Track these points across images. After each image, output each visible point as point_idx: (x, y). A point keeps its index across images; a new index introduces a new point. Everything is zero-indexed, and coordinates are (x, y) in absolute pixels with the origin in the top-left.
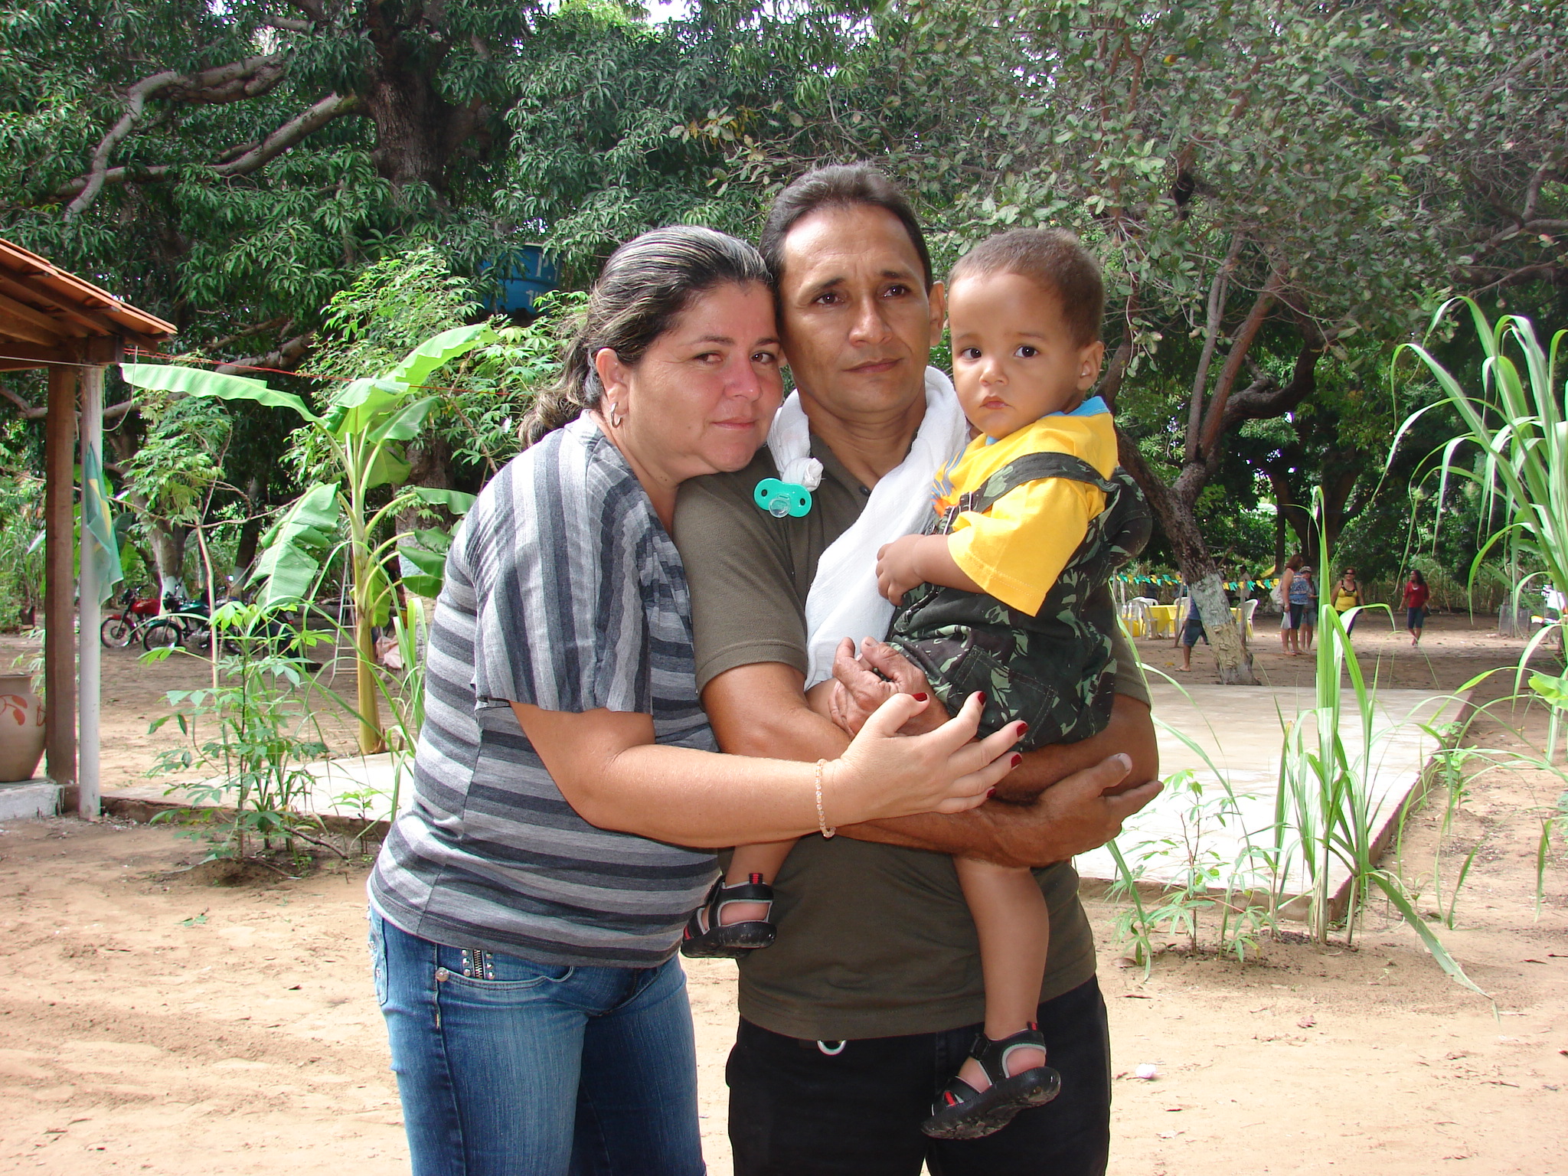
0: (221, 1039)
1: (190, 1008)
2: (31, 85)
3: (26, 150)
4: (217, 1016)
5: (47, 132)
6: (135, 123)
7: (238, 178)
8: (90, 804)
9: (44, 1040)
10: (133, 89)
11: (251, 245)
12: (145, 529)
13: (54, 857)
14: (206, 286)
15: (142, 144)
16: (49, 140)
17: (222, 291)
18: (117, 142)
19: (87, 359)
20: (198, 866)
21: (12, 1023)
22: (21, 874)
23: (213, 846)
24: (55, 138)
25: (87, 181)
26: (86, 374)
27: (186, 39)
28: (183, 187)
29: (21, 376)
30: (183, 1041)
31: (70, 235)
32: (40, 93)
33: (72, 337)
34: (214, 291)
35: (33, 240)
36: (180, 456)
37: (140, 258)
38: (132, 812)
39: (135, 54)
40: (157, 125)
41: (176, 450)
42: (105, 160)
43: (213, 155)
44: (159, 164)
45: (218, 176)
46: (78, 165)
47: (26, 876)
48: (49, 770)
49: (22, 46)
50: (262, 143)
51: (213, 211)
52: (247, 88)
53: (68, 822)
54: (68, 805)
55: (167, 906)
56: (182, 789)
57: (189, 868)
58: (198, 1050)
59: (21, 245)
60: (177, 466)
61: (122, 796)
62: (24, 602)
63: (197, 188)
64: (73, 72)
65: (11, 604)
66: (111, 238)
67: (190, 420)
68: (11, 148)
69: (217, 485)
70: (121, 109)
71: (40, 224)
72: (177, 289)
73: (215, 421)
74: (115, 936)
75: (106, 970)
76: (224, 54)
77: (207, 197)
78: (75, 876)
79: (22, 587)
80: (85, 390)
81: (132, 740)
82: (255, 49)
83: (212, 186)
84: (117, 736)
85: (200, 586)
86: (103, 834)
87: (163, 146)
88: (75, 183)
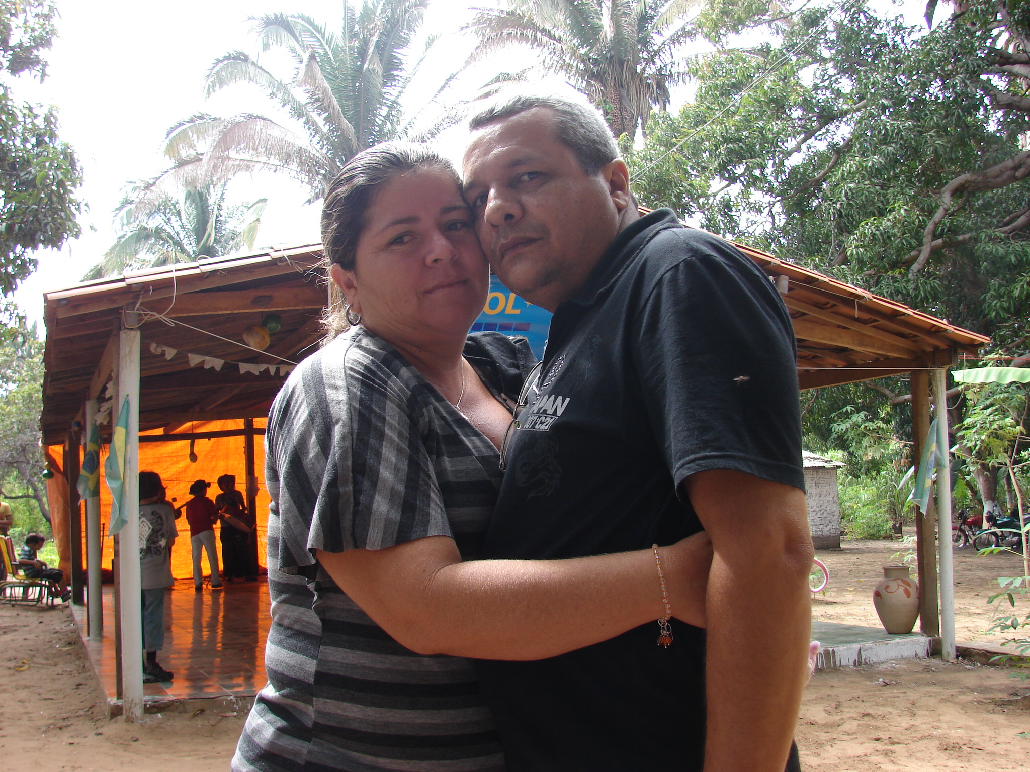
2: (882, 199)
3: (883, 238)
5: (893, 227)
6: (946, 210)
7: (1016, 234)
8: (949, 651)
10: (943, 189)
12: (972, 469)
13: (928, 684)
14: (1002, 307)
15: (952, 222)
16: (896, 230)
17: (1012, 309)
18: (936, 225)
19: (934, 365)
20: (1025, 697)
22: (909, 693)
24: (899, 228)
25: (920, 252)
26: (935, 374)
27: (972, 150)
28: (981, 246)
29: (889, 378)
31: (913, 286)
32: (888, 203)
33: (924, 352)
34: (1007, 310)
35: (891, 293)
36: (994, 420)
37: (955, 294)
38: (977, 657)
39: (942, 167)
40: (959, 208)
41: (991, 417)
42: (930, 237)
43: (998, 221)
44: (964, 233)
45: (1003, 235)
46: (914, 242)
47: (913, 695)
48: (922, 627)
49: (876, 177)
51: (1002, 258)
52: (1017, 174)
53: (935, 662)
54: (935, 651)
55: (1006, 722)
56: (1013, 643)
57: (1019, 698)
59: (884, 297)
60: (993, 427)
61: (969, 647)
62: (895, 519)
63: (990, 245)
64: (906, 186)
65: (887, 521)
66: (938, 284)
67: (998, 396)
68: (874, 239)
69: (1020, 438)
70: (937, 203)
71: (894, 282)
72: (982, 311)
73: (1015, 396)
74: (972, 739)
75: (968, 761)
76: (1000, 156)
77: (997, 250)
78: (943, 697)
79: (893, 510)
80: (934, 384)
81: (973, 610)
82: (1020, 147)
83: (999, 242)
84: (961, 606)
85: (1009, 506)
86: (959, 671)
87: (964, 221)
88: (913, 253)
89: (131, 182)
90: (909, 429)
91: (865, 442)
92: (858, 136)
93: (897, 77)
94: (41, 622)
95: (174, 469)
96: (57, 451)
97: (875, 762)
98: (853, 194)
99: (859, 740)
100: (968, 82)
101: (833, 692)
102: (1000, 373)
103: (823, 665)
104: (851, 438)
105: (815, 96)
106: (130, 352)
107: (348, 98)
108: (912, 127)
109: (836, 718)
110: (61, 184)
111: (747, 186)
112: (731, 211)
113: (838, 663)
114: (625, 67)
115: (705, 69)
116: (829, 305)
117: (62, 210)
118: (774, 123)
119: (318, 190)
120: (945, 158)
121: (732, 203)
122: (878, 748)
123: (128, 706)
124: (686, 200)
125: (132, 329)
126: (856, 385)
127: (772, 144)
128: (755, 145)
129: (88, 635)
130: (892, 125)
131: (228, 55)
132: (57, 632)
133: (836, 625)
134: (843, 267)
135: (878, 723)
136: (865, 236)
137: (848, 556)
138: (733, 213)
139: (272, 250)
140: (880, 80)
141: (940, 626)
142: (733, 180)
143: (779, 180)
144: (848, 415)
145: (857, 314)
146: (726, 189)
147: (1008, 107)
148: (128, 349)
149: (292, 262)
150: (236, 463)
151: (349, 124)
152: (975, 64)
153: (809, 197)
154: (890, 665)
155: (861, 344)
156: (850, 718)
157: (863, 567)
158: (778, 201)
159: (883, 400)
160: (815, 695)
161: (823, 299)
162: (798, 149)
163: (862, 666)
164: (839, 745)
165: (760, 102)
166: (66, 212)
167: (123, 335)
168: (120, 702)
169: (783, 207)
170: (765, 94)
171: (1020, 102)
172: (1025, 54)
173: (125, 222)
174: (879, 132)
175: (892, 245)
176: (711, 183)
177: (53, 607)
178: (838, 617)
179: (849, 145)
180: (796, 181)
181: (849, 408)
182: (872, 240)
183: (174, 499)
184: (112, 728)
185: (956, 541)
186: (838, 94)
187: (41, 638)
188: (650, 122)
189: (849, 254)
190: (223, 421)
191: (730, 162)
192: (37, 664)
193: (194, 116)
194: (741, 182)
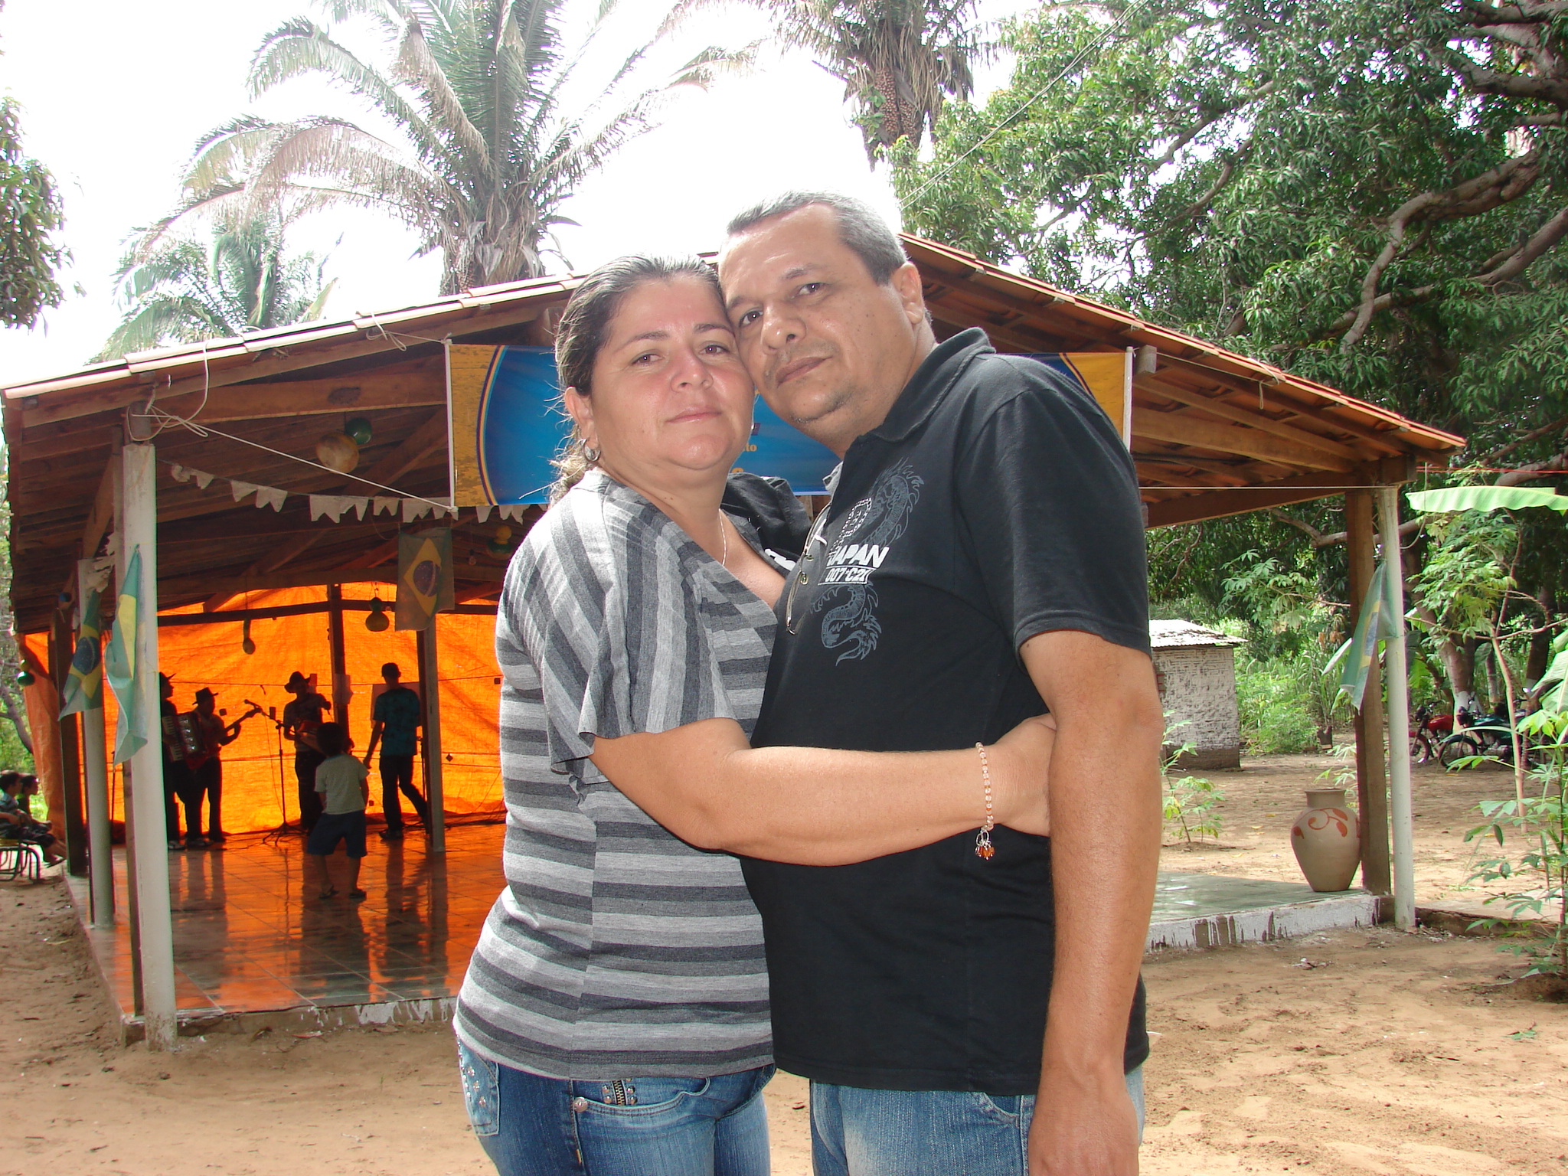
0: (1562, 1158)
1: (1525, 1122)
2: (1299, 233)
3: (1300, 293)
4: (1555, 1134)
5: (1317, 273)
6: (1396, 249)
7: (1502, 285)
8: (1405, 915)
9: (1383, 1139)
10: (1391, 217)
11: (1523, 349)
12: (1438, 643)
13: (1375, 965)
14: (1481, 397)
15: (1404, 268)
16: (1320, 280)
17: (1497, 399)
18: (1381, 271)
19: (1380, 481)
20: (1520, 980)
21: (1351, 1118)
22: (1346, 980)
23: (1534, 961)
24: (1325, 277)
25: (1356, 314)
26: (1381, 496)
27: (1435, 158)
28: (1448, 303)
29: (1309, 507)
30: (1523, 1155)
31: (1346, 366)
32: (1307, 238)
33: (1364, 461)
34: (1488, 401)
35: (1314, 375)
36: (1470, 567)
37: (1409, 379)
38: (1447, 924)
39: (1389, 184)
40: (1415, 248)
41: (1466, 563)
42: (1372, 290)
43: (1475, 266)
44: (1422, 285)
45: (1482, 286)
46: (1347, 299)
47: (1352, 982)
48: (1365, 880)
49: (1288, 199)
50: (1523, 245)
51: (1480, 321)
52: (1503, 193)
53: (1385, 932)
54: (1385, 915)
55: (1491, 1018)
56: (1501, 900)
57: (1511, 982)
58: (1539, 1165)
60: (1468, 579)
61: (1436, 908)
62: (1321, 723)
63: (1463, 301)
64: (1336, 212)
65: (1308, 726)
66: (1384, 362)
67: (1475, 532)
68: (1287, 294)
69: (1510, 594)
70: (1382, 239)
71: (1317, 360)
72: (1451, 403)
73: (1501, 531)
74: (1442, 1044)
75: (1436, 1077)
76: (1476, 165)
77: (1473, 309)
78: (1397, 984)
79: (1318, 709)
80: (1381, 511)
81: (1440, 854)
82: (1507, 153)
83: (1477, 297)
84: (1423, 850)
85: (1491, 700)
86: (1421, 945)
87: (1424, 266)
88: (1346, 316)
89: (139, 229)
90: (1341, 585)
91: (1276, 606)
92: (1259, 136)
93: (1320, 46)
94: (20, 905)
95: (222, 665)
96: (39, 642)
97: (1296, 1083)
98: (1254, 225)
99: (1272, 1051)
100: (1429, 51)
101: (1231, 980)
102: (1480, 495)
103: (1216, 941)
104: (1253, 599)
105: (1195, 75)
106: (140, 477)
107: (475, 90)
108: (1343, 121)
109: (1237, 1018)
110: (26, 222)
111: (1092, 217)
112: (1068, 255)
113: (1238, 937)
114: (902, 36)
115: (1026, 36)
116: (1219, 391)
117: (29, 263)
118: (1132, 118)
119: (432, 235)
120: (1394, 170)
121: (1069, 243)
122: (1300, 1062)
123: (152, 1025)
124: (998, 237)
125: (141, 443)
126: (1261, 519)
127: (1130, 151)
128: (1103, 152)
129: (93, 921)
130: (1313, 118)
131: (284, 27)
132: (45, 918)
133: (1235, 880)
134: (1240, 337)
135: (1300, 1025)
136: (1273, 290)
137: (1251, 779)
138: (1071, 259)
139: (359, 316)
140: (1294, 49)
141: (1392, 880)
142: (1070, 206)
143: (1142, 207)
144: (1248, 565)
145: (1262, 403)
146: (1059, 222)
147: (1490, 89)
148: (135, 474)
149: (390, 333)
150: (317, 654)
151: (476, 131)
152: (1440, 23)
153: (1187, 232)
154: (1317, 939)
155: (1268, 451)
156: (1258, 1018)
157: (1275, 795)
158: (1139, 239)
159: (1301, 541)
160: (1206, 985)
161: (1211, 382)
162: (1169, 158)
163: (1276, 941)
164: (1242, 1059)
165: (1110, 86)
166: (35, 265)
167: (128, 452)
168: (140, 1021)
169: (1148, 248)
170: (1119, 72)
171: (1507, 82)
172: (1516, 8)
173: (134, 290)
174: (1294, 129)
175: (1314, 303)
176: (1037, 211)
177: (38, 882)
178: (1238, 869)
179: (1247, 151)
180: (1166, 208)
181: (1250, 554)
182: (1284, 295)
183: (223, 712)
184: (129, 1060)
185: (1414, 753)
186: (1231, 73)
187: (21, 927)
188: (942, 119)
189: (1248, 317)
190: (295, 589)
191: (1066, 178)
192: (14, 966)
193: (238, 121)
194: (1083, 209)
